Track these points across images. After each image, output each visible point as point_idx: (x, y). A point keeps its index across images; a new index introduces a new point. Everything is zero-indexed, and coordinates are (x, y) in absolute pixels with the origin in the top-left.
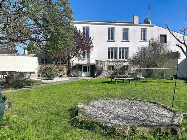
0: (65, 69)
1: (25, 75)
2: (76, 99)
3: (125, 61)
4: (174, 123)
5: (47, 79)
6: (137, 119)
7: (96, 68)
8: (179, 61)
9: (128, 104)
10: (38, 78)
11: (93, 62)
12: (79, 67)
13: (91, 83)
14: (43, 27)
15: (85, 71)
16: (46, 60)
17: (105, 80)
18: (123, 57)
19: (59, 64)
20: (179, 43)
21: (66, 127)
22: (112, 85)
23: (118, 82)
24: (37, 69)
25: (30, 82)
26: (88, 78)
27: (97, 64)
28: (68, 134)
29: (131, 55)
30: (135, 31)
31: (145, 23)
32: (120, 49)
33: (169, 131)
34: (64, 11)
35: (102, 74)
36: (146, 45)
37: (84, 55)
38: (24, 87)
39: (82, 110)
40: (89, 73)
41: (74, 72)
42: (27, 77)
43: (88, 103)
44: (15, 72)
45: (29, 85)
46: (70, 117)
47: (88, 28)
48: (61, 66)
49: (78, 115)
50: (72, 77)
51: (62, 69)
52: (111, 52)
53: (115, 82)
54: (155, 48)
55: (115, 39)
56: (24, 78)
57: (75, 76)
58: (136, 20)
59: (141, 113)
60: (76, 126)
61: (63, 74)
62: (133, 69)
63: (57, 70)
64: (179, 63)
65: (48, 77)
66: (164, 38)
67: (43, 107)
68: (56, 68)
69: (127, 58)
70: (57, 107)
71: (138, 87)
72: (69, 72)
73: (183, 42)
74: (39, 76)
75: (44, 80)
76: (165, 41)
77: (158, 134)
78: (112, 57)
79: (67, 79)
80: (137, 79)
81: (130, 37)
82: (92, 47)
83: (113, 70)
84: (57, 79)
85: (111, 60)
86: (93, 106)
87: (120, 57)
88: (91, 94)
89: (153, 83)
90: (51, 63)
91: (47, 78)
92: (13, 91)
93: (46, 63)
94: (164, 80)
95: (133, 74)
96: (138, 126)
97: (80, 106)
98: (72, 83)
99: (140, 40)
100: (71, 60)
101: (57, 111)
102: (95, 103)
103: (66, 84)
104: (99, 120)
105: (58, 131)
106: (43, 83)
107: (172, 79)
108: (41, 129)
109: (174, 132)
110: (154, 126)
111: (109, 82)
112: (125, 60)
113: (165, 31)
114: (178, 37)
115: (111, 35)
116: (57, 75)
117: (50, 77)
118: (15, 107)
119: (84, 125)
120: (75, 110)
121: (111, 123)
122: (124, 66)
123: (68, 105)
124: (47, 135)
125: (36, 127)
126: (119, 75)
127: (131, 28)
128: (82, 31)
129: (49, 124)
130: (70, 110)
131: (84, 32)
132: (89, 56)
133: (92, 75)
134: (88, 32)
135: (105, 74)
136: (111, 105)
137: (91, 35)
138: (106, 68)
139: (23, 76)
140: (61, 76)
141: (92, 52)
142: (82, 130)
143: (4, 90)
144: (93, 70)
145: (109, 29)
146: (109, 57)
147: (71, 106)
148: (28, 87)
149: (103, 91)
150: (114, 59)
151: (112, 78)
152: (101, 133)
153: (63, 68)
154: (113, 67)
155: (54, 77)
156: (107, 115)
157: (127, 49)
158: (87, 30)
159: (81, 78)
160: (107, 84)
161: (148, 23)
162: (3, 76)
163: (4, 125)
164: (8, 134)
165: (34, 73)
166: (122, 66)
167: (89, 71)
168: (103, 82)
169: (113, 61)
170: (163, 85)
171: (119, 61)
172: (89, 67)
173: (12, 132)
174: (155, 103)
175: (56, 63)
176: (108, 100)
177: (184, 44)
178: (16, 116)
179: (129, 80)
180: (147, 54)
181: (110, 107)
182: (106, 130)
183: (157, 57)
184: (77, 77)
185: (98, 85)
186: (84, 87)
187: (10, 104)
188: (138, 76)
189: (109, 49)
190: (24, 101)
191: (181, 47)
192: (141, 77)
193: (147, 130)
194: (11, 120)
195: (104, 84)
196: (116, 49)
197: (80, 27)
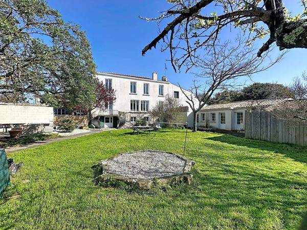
0: (85, 121)
1: (37, 128)
2: (100, 154)
3: (146, 113)
4: (185, 171)
5: (64, 132)
6: (157, 171)
7: (119, 120)
8: (188, 114)
9: (149, 156)
10: (54, 131)
11: (115, 113)
12: (102, 118)
13: (114, 135)
14: (61, 78)
15: (107, 121)
16: (63, 110)
17: (128, 132)
18: (144, 109)
19: (79, 115)
20: (188, 100)
21: (90, 188)
22: (135, 136)
23: (140, 133)
24: (52, 120)
25: (44, 136)
26: (111, 129)
27: (120, 115)
28: (92, 196)
29: (151, 108)
30: (154, 87)
31: (163, 80)
32: (142, 101)
33: (182, 179)
34: (87, 64)
35: (125, 125)
36: (163, 99)
37: (106, 106)
38: (37, 143)
39: (107, 168)
40: (111, 124)
41: (96, 123)
42: (40, 130)
43: (112, 159)
44: (22, 125)
45: (43, 140)
46: (93, 176)
47: (111, 81)
48: (81, 117)
49: (102, 173)
50: (93, 128)
51: (82, 121)
52: (134, 105)
53: (137, 133)
54: (170, 103)
55: (137, 93)
56: (36, 132)
57: (96, 128)
58: (155, 77)
59: (160, 164)
60: (100, 186)
61: (83, 125)
62: (153, 120)
63: (77, 121)
64: (188, 115)
65: (67, 129)
66: (177, 93)
67: (62, 166)
68: (75, 120)
69: (147, 110)
70: (79, 164)
71: (157, 137)
72: (90, 124)
73: (191, 99)
74: (55, 128)
75: (61, 132)
76: (178, 97)
77: (174, 183)
78: (134, 108)
79: (88, 131)
80: (156, 130)
81: (150, 91)
82: (115, 98)
83: (135, 121)
84: (77, 131)
85: (133, 111)
86: (117, 162)
87: (142, 109)
88: (115, 147)
89: (169, 133)
90: (70, 114)
91: (64, 130)
92: (22, 148)
93: (63, 114)
94: (177, 130)
95: (152, 125)
96: (158, 178)
97: (104, 163)
98: (94, 136)
99: (158, 95)
100: (92, 112)
101: (79, 170)
102: (119, 158)
103: (88, 137)
104: (123, 176)
105: (82, 194)
106: (60, 137)
107: (183, 128)
108: (62, 194)
109: (186, 180)
110: (170, 177)
111: (131, 134)
112: (146, 111)
113: (178, 89)
114: (187, 95)
115: (133, 89)
116: (77, 127)
117: (68, 130)
118: (25, 169)
119: (109, 183)
120: (99, 168)
121: (135, 179)
122: (145, 118)
123: (91, 162)
124: (69, 200)
125: (55, 192)
126: (140, 126)
127: (151, 84)
128: (104, 83)
129: (70, 186)
130: (93, 167)
131: (107, 83)
132: (111, 108)
133: (115, 126)
134: (110, 84)
135: (127, 125)
136: (134, 159)
137: (113, 87)
138: (128, 119)
139: (35, 129)
140: (81, 128)
141: (114, 104)
142: (107, 189)
143: (8, 147)
144: (116, 121)
145: (131, 83)
146: (131, 108)
147: (94, 163)
148: (41, 141)
149: (126, 144)
150: (136, 111)
151: (134, 129)
152: (126, 190)
153: (83, 119)
154: (135, 118)
155: (73, 130)
156: (131, 170)
157: (148, 102)
158: (109, 82)
159: (103, 130)
160: (129, 135)
161: (165, 80)
162: (6, 129)
163: (11, 196)
164: (19, 207)
165: (48, 125)
166: (143, 117)
167: (111, 122)
168: (126, 134)
169: (135, 113)
170: (176, 134)
171: (141, 113)
172: (111, 118)
173: (23, 203)
174: (171, 153)
175: (75, 114)
176: (132, 153)
177: (192, 101)
178: (28, 181)
179: (150, 131)
180: (165, 108)
181: (134, 162)
182: (131, 186)
183: (171, 110)
184: (99, 128)
185: (121, 137)
186: (108, 140)
187: (18, 167)
188: (157, 126)
189: (131, 101)
190: (36, 160)
191: (189, 104)
192: (160, 127)
193: (165, 181)
194: (20, 188)
195: (126, 135)
196: (138, 102)
197: (102, 79)
